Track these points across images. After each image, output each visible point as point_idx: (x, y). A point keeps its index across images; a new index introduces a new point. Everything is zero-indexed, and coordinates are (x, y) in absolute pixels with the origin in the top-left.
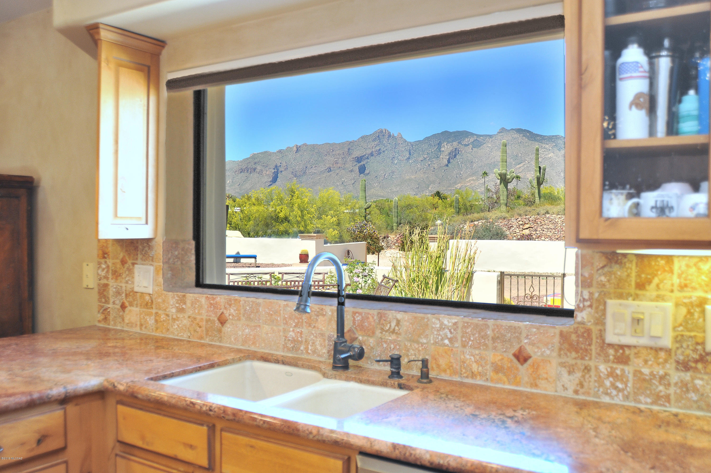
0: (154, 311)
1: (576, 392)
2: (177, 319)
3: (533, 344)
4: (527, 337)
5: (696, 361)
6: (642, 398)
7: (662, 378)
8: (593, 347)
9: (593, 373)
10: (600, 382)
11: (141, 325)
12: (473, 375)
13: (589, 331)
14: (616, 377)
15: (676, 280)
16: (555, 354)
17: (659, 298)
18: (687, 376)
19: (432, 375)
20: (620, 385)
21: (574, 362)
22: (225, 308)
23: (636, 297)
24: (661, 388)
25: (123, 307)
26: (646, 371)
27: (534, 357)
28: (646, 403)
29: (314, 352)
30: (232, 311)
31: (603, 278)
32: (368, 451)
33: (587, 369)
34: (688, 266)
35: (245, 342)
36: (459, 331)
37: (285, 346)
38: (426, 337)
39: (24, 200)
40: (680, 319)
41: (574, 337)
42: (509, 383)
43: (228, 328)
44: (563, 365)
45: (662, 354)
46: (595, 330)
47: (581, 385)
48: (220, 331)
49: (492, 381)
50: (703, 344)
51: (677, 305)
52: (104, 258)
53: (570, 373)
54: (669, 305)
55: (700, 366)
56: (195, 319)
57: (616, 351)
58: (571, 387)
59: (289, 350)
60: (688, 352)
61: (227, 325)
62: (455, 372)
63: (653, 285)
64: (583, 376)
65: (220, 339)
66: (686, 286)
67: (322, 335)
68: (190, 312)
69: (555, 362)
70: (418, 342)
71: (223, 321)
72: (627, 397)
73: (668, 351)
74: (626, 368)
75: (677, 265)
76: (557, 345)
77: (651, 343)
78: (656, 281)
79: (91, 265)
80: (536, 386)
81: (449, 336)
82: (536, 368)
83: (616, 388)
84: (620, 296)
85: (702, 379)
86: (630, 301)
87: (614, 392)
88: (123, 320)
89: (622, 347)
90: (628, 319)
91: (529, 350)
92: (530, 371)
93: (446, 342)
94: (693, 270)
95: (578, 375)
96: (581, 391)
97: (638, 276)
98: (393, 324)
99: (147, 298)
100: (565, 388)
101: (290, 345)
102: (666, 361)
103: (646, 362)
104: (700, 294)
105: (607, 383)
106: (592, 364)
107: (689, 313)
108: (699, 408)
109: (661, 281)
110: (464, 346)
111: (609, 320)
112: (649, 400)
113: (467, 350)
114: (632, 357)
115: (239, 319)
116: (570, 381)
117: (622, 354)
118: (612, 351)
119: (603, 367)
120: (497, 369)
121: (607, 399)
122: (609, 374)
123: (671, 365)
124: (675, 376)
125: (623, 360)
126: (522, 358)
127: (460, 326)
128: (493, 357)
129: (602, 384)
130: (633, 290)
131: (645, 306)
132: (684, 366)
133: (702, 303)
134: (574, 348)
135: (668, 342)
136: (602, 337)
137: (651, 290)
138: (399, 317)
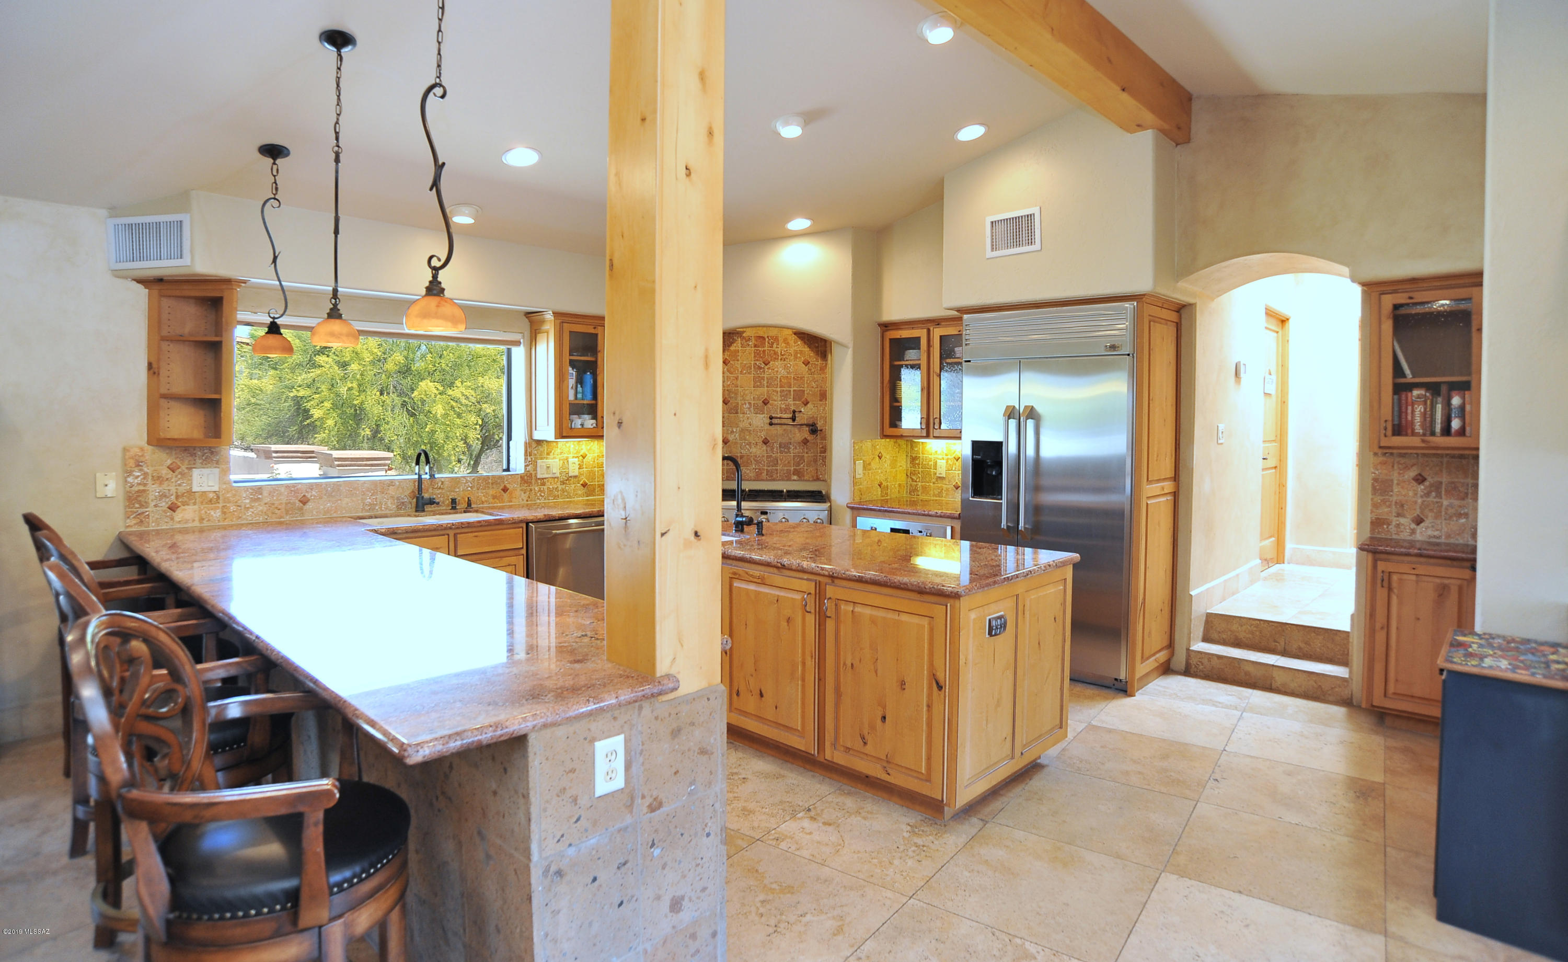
0: (220, 505)
1: (527, 501)
2: (252, 507)
3: (510, 484)
4: (507, 481)
5: (566, 480)
6: (550, 498)
7: (556, 489)
8: (533, 481)
9: (533, 492)
10: (536, 494)
11: (201, 520)
12: (483, 503)
13: (531, 474)
15: (559, 451)
16: (519, 486)
17: (554, 458)
18: (564, 486)
19: (472, 504)
20: (542, 494)
21: (526, 488)
22: (307, 492)
23: (547, 458)
25: (172, 508)
26: (551, 487)
27: (510, 489)
28: (551, 500)
29: (386, 509)
30: (314, 493)
31: (535, 452)
32: (535, 520)
33: (531, 490)
35: (325, 512)
36: (476, 482)
37: (362, 509)
38: (458, 488)
40: (561, 465)
41: (526, 478)
42: (499, 503)
43: (310, 506)
44: (522, 490)
45: (556, 479)
46: (533, 473)
47: (529, 497)
48: (301, 509)
49: (492, 503)
50: (568, 473)
51: (560, 460)
52: (139, 466)
53: (524, 493)
54: (558, 460)
55: (567, 482)
56: (273, 504)
57: (541, 481)
58: (525, 498)
59: (367, 511)
60: (564, 477)
61: (308, 503)
63: (552, 453)
65: (302, 514)
67: (392, 497)
68: (267, 500)
69: (518, 490)
70: (454, 492)
71: (304, 501)
72: (545, 499)
73: (558, 478)
74: (545, 487)
75: (559, 445)
76: (519, 482)
77: (553, 476)
78: (553, 451)
79: (112, 474)
80: (511, 502)
81: (471, 485)
82: (511, 493)
83: (541, 496)
84: (542, 459)
85: (568, 487)
86: (545, 460)
87: (541, 498)
88: (175, 519)
89: (543, 479)
90: (545, 467)
91: (508, 486)
92: (508, 495)
93: (469, 489)
94: (564, 446)
95: (528, 493)
96: (529, 499)
97: (547, 450)
98: (440, 484)
99: (211, 495)
100: (523, 500)
101: (367, 508)
102: (557, 482)
103: (551, 483)
104: (566, 455)
105: (538, 495)
106: (532, 488)
107: (564, 464)
108: (568, 498)
109: (555, 452)
110: (478, 489)
111: (538, 469)
112: (552, 498)
113: (480, 491)
114: (546, 482)
115: (321, 498)
116: (524, 496)
117: (543, 481)
118: (539, 481)
119: (536, 489)
120: (494, 497)
121: (538, 501)
122: (540, 491)
123: (559, 483)
124: (560, 487)
125: (543, 484)
126: (505, 490)
127: (476, 479)
128: (491, 492)
129: (537, 496)
130: (545, 456)
131: (550, 461)
132: (563, 483)
133: (567, 459)
134: (526, 482)
135: (558, 475)
136: (536, 476)
137: (551, 456)
138: (443, 480)
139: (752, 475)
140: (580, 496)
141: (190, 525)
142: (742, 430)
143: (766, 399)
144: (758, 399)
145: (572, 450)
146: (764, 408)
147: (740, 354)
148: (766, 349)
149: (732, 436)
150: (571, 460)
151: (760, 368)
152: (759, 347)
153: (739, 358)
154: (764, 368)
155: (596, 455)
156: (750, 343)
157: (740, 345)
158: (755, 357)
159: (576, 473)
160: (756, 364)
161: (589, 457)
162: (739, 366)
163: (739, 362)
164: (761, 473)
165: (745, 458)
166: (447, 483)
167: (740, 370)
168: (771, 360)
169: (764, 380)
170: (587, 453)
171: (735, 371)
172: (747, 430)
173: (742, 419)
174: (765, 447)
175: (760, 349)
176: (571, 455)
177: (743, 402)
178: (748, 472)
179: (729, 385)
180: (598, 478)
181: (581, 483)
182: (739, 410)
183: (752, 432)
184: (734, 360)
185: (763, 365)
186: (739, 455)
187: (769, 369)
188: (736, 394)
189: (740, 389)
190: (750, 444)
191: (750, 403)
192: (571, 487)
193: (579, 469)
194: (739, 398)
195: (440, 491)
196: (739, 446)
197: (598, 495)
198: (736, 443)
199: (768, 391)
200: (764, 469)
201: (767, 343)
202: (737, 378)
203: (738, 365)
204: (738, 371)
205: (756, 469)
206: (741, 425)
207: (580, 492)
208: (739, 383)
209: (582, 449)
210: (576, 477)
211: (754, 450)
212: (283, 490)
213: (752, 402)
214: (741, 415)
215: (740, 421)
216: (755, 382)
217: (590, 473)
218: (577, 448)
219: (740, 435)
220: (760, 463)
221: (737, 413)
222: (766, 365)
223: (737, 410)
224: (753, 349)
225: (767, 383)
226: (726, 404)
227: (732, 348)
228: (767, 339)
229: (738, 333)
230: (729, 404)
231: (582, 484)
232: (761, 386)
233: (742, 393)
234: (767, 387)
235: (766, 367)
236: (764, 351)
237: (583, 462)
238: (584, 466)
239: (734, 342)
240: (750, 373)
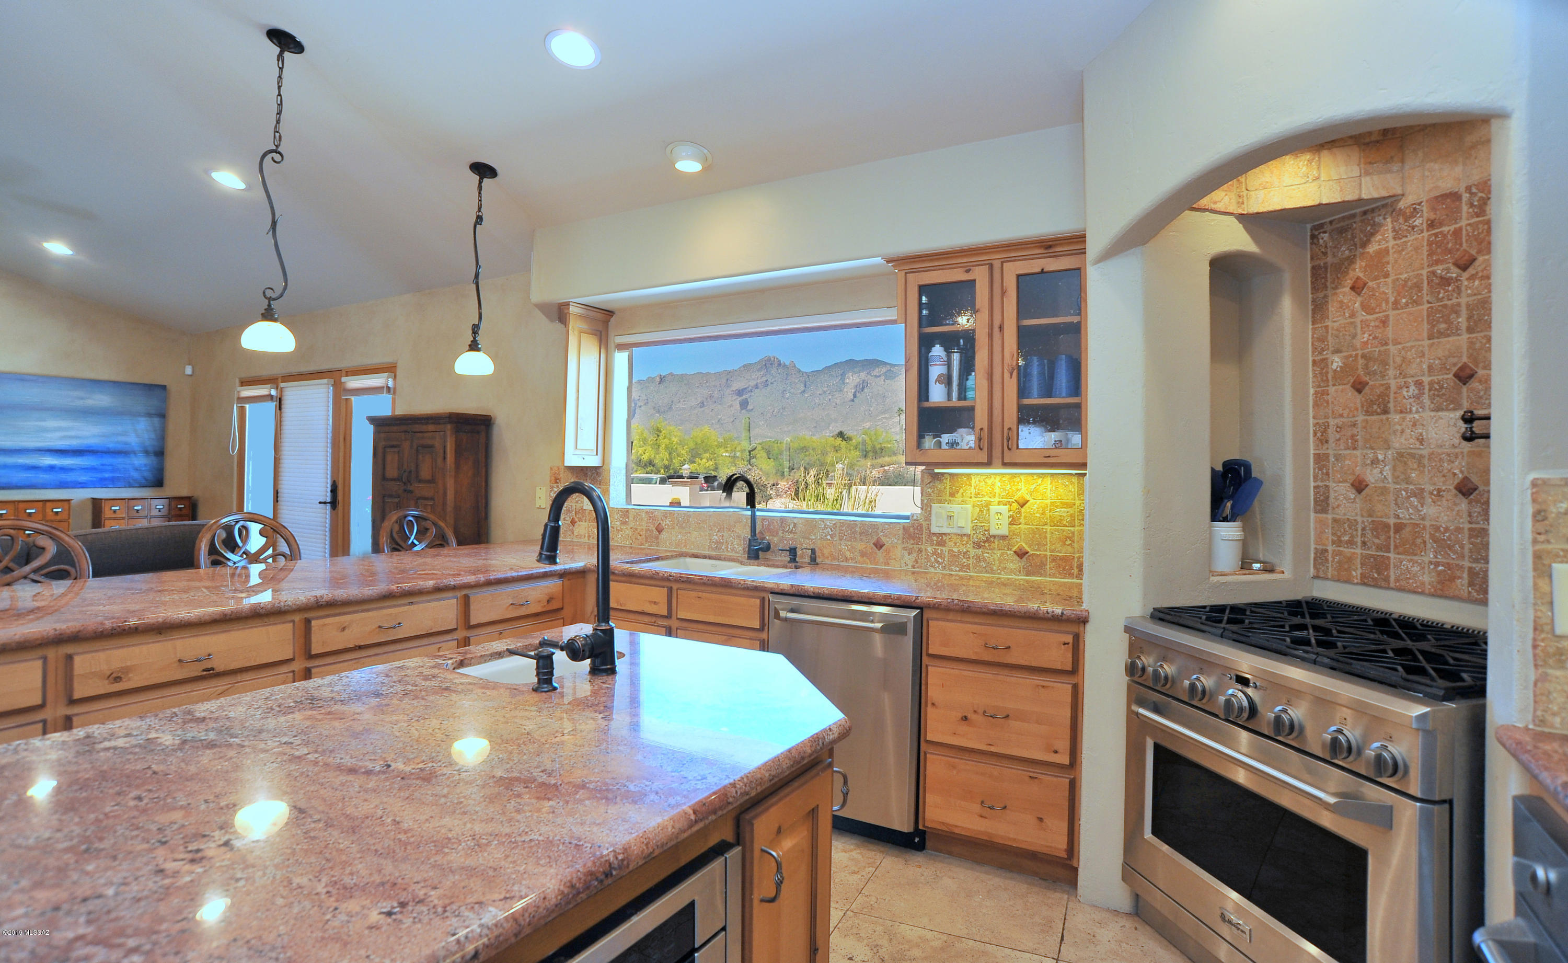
1: (913, 566)
2: (621, 530)
3: (886, 536)
4: (882, 532)
5: (985, 542)
6: (954, 568)
7: (965, 553)
8: (924, 536)
9: (923, 553)
10: (928, 558)
11: (589, 537)
12: (847, 560)
13: (921, 525)
14: (938, 555)
15: (973, 491)
16: (900, 542)
17: (963, 502)
18: (979, 552)
19: (818, 560)
20: (940, 560)
21: (912, 546)
22: (662, 520)
23: (950, 502)
24: (964, 560)
25: (573, 522)
26: (956, 550)
27: (887, 545)
28: (956, 571)
29: (733, 550)
30: (668, 522)
31: (929, 490)
32: (776, 590)
33: (920, 551)
34: (979, 481)
35: (678, 545)
36: (837, 528)
37: (710, 547)
38: (815, 535)
39: (483, 434)
40: (975, 515)
41: (912, 530)
42: (871, 564)
43: (664, 535)
44: (905, 549)
45: (965, 538)
46: (925, 524)
47: (916, 561)
48: (657, 538)
49: (859, 563)
50: (989, 531)
51: (974, 506)
52: (557, 482)
53: (909, 554)
54: (969, 506)
55: (987, 544)
56: (636, 529)
57: (938, 538)
58: (910, 564)
59: (713, 549)
60: (980, 536)
61: (664, 533)
62: (834, 559)
63: (960, 494)
64: (918, 556)
65: (658, 544)
66: (979, 494)
67: (739, 537)
68: (632, 524)
69: (900, 547)
70: (809, 539)
71: (660, 530)
72: (944, 568)
73: (969, 536)
74: (944, 549)
75: (974, 480)
76: (901, 536)
77: (959, 532)
78: (961, 491)
79: (544, 489)
80: (888, 567)
81: (831, 533)
82: (888, 552)
83: (938, 562)
84: (940, 502)
85: (988, 553)
86: (946, 505)
87: (937, 565)
88: (573, 533)
89: (941, 535)
90: (945, 516)
91: (884, 539)
92: (884, 554)
93: (829, 537)
94: (983, 483)
95: (915, 555)
96: (917, 565)
97: (951, 488)
98: (791, 527)
100: (906, 565)
101: (714, 546)
102: (967, 543)
103: (956, 543)
104: (987, 499)
105: (932, 560)
106: (923, 547)
107: (981, 511)
108: (987, 572)
109: (965, 491)
110: (841, 540)
111: (933, 518)
112: (958, 569)
113: (843, 542)
114: (947, 541)
115: (673, 528)
116: (909, 559)
117: (941, 540)
118: (935, 538)
119: (929, 549)
120: (863, 554)
121: (932, 570)
122: (933, 554)
123: (970, 546)
124: (973, 552)
125: (942, 543)
126: (879, 545)
127: (838, 525)
128: (860, 546)
129: (929, 560)
130: (948, 498)
131: (955, 508)
132: (978, 545)
133: (988, 504)
134: (911, 537)
135: (968, 531)
136: (929, 529)
137: (958, 497)
138: (795, 521)
139: (1427, 578)
140: (1012, 572)
141: (582, 540)
142: (1400, 456)
143: (1464, 367)
144: (1444, 368)
145: (997, 490)
146: (1460, 393)
147: (1391, 258)
148: (1463, 223)
149: (1376, 471)
150: (994, 508)
151: (1445, 281)
152: (1441, 224)
153: (1389, 267)
154: (1457, 280)
155: (1048, 502)
156: (1416, 223)
157: (1390, 235)
158: (1431, 254)
159: (1004, 530)
160: (1434, 273)
161: (1034, 505)
162: (1389, 291)
163: (1389, 280)
164: (1453, 579)
165: (1406, 533)
166: (800, 527)
167: (1392, 299)
168: (1479, 252)
169: (1457, 313)
170: (1028, 498)
171: (1380, 305)
172: (1413, 456)
173: (1399, 428)
174: (1463, 505)
175: (1445, 229)
176: (997, 499)
177: (1401, 381)
178: (1416, 569)
179: (1366, 343)
180: (1052, 544)
181: (1014, 549)
182: (1391, 405)
183: (1426, 462)
184: (1376, 278)
185: (1454, 273)
186: (1392, 521)
187: (1472, 278)
188: (1385, 363)
189: (1393, 349)
190: (1419, 494)
191: (1419, 384)
192: (994, 555)
193: (1009, 524)
194: (1391, 372)
195: (791, 536)
196: (1391, 497)
197: (1054, 576)
198: (1384, 491)
199: (1471, 343)
200: (1461, 568)
201: (1465, 208)
202: (1384, 322)
203: (1387, 288)
204: (1387, 302)
205: (1437, 564)
206: (1398, 443)
207: (1012, 566)
208: (1390, 332)
209: (1018, 490)
210: (1004, 537)
211: (1430, 510)
212: (643, 515)
213: (1426, 379)
214: (1396, 418)
215: (1395, 432)
216: (1432, 323)
217: (1034, 533)
218: (1008, 487)
219: (1394, 468)
220: (1450, 547)
221: (1386, 411)
222: (1464, 268)
223: (1386, 406)
224: (1426, 234)
225: (1469, 318)
226: (1359, 391)
227: (1372, 248)
228: (1465, 196)
229: (1384, 206)
230: (1367, 390)
231: (1015, 552)
232: (1454, 329)
233: (1398, 360)
234: (1470, 330)
235: (1466, 275)
236: (1457, 233)
237: (1020, 512)
238: (1022, 520)
239: (1377, 232)
240: (1416, 303)
